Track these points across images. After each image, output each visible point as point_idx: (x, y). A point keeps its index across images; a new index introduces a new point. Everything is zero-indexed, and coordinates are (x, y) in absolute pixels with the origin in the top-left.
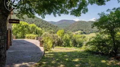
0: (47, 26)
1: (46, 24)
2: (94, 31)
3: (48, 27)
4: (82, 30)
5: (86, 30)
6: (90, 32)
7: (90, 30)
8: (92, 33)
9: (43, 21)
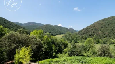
0: (12, 26)
1: (11, 25)
2: (59, 33)
3: (13, 28)
4: (50, 32)
5: (53, 32)
6: (56, 34)
7: (56, 33)
8: (58, 34)
9: (5, 21)
